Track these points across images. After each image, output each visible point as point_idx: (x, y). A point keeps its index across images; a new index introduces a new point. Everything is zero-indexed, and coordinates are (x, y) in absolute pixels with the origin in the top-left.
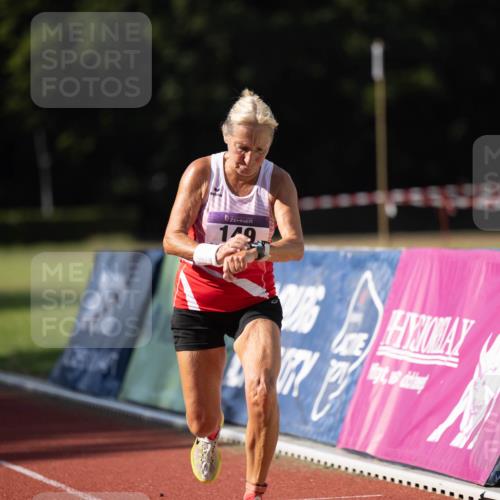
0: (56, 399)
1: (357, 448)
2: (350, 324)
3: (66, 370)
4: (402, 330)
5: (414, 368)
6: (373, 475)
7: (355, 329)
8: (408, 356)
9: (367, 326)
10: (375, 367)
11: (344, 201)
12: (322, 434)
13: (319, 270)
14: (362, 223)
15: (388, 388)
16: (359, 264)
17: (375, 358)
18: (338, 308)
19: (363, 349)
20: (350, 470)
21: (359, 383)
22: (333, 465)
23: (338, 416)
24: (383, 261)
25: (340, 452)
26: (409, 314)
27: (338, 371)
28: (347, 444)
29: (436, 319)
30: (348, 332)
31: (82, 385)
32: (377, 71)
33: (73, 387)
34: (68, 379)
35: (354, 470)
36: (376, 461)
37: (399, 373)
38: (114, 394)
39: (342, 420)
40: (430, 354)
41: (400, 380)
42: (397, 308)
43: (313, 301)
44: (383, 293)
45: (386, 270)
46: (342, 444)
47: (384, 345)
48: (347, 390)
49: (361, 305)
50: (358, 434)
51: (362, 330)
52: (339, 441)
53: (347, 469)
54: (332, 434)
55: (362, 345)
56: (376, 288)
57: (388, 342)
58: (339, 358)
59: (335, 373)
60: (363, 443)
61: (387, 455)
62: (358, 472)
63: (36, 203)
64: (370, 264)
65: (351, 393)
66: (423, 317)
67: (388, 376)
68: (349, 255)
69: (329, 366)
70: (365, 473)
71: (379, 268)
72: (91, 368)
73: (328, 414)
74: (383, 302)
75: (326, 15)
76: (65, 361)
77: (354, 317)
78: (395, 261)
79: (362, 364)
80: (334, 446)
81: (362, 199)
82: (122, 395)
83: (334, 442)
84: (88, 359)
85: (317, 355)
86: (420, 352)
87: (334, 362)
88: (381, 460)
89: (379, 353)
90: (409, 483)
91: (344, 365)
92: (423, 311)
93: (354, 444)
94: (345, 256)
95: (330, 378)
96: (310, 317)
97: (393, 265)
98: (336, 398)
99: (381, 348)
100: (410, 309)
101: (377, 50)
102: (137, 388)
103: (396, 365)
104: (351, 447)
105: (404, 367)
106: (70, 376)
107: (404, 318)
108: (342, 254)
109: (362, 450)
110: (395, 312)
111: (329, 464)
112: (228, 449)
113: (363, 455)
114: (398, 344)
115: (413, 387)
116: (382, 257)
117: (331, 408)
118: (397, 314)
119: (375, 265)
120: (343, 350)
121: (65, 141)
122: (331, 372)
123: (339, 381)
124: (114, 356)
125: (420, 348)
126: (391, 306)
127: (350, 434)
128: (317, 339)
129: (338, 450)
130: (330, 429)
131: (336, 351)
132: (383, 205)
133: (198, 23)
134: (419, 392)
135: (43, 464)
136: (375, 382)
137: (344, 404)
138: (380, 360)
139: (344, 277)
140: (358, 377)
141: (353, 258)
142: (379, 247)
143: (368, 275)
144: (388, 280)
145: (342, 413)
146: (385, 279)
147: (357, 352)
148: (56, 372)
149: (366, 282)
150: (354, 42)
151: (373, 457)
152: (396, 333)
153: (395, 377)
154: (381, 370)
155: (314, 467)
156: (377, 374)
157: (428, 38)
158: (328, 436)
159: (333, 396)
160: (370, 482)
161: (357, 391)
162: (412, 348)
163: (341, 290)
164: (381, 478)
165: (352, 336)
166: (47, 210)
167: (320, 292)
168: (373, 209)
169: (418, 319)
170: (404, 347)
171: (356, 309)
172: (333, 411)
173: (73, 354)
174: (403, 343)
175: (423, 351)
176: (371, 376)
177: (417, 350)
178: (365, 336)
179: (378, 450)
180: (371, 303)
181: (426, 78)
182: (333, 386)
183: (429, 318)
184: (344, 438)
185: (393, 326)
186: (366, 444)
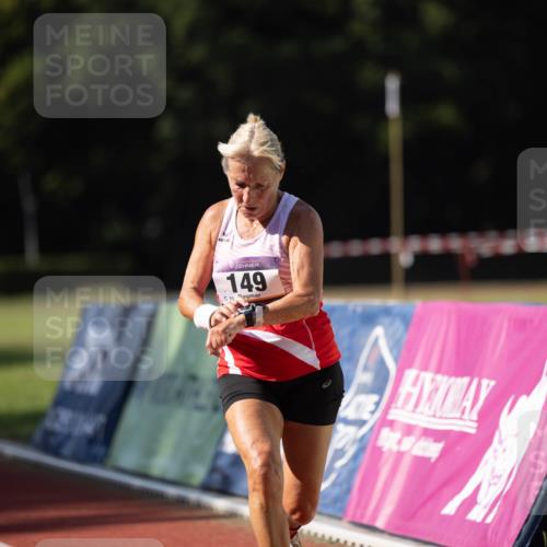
0: (37, 466)
1: (365, 521)
2: (359, 385)
3: (48, 434)
4: (416, 391)
5: (428, 433)
7: (365, 390)
8: (422, 420)
9: (378, 387)
10: (385, 432)
11: (355, 248)
12: (327, 505)
15: (400, 455)
16: (369, 319)
17: (386, 423)
18: (346, 367)
19: (373, 413)
20: (357, 546)
21: (368, 448)
22: (338, 540)
23: (345, 486)
24: (396, 315)
25: (347, 525)
26: (423, 374)
27: (345, 436)
28: (354, 516)
29: (452, 379)
30: (358, 392)
31: (67, 450)
32: (393, 106)
33: (56, 452)
34: (51, 444)
35: (361, 546)
36: (386, 536)
37: (412, 439)
38: (100, 460)
39: (349, 490)
40: (446, 418)
41: (413, 446)
42: (410, 366)
44: (395, 351)
45: (399, 326)
46: (349, 519)
47: (396, 408)
48: (355, 457)
49: (372, 364)
51: (372, 391)
52: (345, 513)
53: (353, 544)
54: (338, 505)
55: (372, 407)
57: (400, 404)
58: (347, 422)
59: (342, 438)
60: (371, 515)
61: (398, 529)
63: (20, 250)
64: (381, 319)
65: (359, 460)
66: (439, 377)
67: (400, 442)
68: (359, 310)
71: (392, 324)
72: (77, 432)
73: (333, 484)
74: (396, 360)
75: (337, 44)
76: (48, 424)
77: (364, 377)
78: (409, 316)
79: (372, 429)
80: (340, 519)
81: (375, 247)
82: (110, 462)
83: (340, 514)
84: (73, 423)
86: (434, 416)
87: (340, 427)
88: (392, 535)
89: (390, 418)
91: (352, 430)
92: (438, 371)
93: (362, 516)
94: (355, 311)
95: (336, 444)
97: (406, 319)
99: (392, 411)
100: (425, 368)
101: (393, 84)
102: (126, 454)
103: (409, 430)
104: (357, 520)
105: (417, 432)
106: (53, 441)
107: (417, 377)
108: (351, 308)
109: (371, 524)
110: (407, 372)
111: (334, 540)
112: (223, 521)
113: (371, 529)
114: (411, 406)
115: (427, 455)
116: (395, 311)
117: (338, 477)
118: (411, 374)
119: (387, 320)
120: (350, 413)
121: (52, 182)
122: (337, 437)
123: (346, 448)
124: (101, 419)
125: (435, 411)
126: (404, 365)
127: (357, 506)
129: (344, 523)
130: (337, 500)
131: (344, 415)
132: (397, 254)
133: (198, 53)
134: (433, 460)
135: (22, 538)
136: (385, 449)
137: (352, 473)
138: (391, 424)
139: (352, 334)
140: (367, 443)
141: (363, 312)
142: (392, 300)
143: (379, 331)
144: (401, 337)
145: (349, 482)
146: (398, 336)
147: (366, 416)
148: (38, 436)
150: (367, 74)
151: (381, 532)
152: (409, 395)
153: (407, 443)
154: (391, 435)
155: (318, 542)
156: (389, 440)
157: (450, 70)
158: (334, 508)
159: (339, 464)
161: (365, 458)
162: (426, 412)
163: (350, 348)
165: (362, 398)
166: (32, 257)
168: (386, 259)
169: (433, 380)
170: (419, 410)
171: (366, 368)
172: (339, 481)
173: (57, 416)
174: (416, 405)
175: (438, 414)
176: (380, 443)
177: (431, 413)
178: (375, 398)
179: (388, 523)
180: (382, 362)
181: (446, 114)
182: (340, 453)
183: (446, 378)
184: (351, 511)
185: (406, 388)
186: (375, 515)
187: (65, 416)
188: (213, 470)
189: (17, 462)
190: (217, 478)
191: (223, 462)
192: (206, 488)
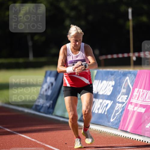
0: (34, 114)
1: (124, 130)
3: (37, 106)
4: (138, 94)
5: (141, 106)
6: (129, 138)
8: (140, 102)
9: (127, 93)
10: (130, 105)
11: (120, 56)
12: (114, 126)
13: (113, 76)
14: (126, 63)
15: (134, 112)
16: (125, 75)
17: (130, 103)
18: (119, 88)
19: (126, 100)
20: (122, 136)
21: (125, 110)
22: (117, 135)
23: (119, 120)
24: (132, 74)
25: (121, 131)
26: (140, 90)
27: (118, 106)
28: (121, 128)
29: (148, 91)
30: (121, 95)
31: (42, 110)
32: (130, 17)
33: (39, 111)
35: (124, 136)
36: (130, 134)
37: (137, 107)
38: (51, 113)
39: (120, 121)
40: (146, 102)
41: (137, 109)
42: (136, 88)
43: (111, 86)
44: (132, 84)
46: (120, 129)
48: (121, 112)
50: (125, 125)
51: (126, 95)
52: (119, 128)
53: (121, 136)
54: (117, 125)
55: (126, 99)
56: (130, 82)
57: (133, 98)
58: (119, 103)
59: (118, 107)
60: (126, 128)
61: (133, 132)
62: (125, 137)
63: (28, 56)
64: (128, 75)
65: (122, 113)
66: (144, 90)
67: (134, 108)
68: (122, 72)
69: (116, 105)
70: (127, 137)
71: (131, 76)
72: (44, 105)
73: (116, 120)
74: (132, 86)
77: (123, 90)
78: (136, 74)
79: (126, 104)
80: (117, 129)
81: (126, 55)
82: (54, 114)
83: (118, 128)
85: (112, 102)
86: (143, 101)
88: (132, 133)
89: (131, 101)
90: (140, 140)
91: (120, 105)
92: (144, 89)
93: (124, 128)
94: (121, 72)
95: (116, 109)
96: (110, 90)
97: (135, 75)
98: (118, 115)
99: (131, 100)
100: (140, 88)
101: (130, 10)
102: (58, 111)
103: (136, 105)
104: (122, 129)
105: (139, 105)
106: (38, 108)
107: (138, 90)
108: (120, 71)
109: (126, 130)
110: (136, 89)
111: (116, 135)
113: (126, 132)
114: (136, 99)
115: (141, 111)
116: (132, 72)
117: (117, 118)
118: (136, 90)
119: (130, 75)
120: (120, 100)
121: (36, 37)
123: (119, 110)
124: (51, 102)
125: (143, 100)
126: (134, 87)
127: (122, 126)
128: (112, 97)
129: (119, 130)
131: (118, 101)
132: (132, 57)
133: (76, 2)
134: (143, 113)
135: (30, 134)
136: (130, 110)
137: (121, 116)
138: (131, 103)
139: (120, 79)
140: (125, 108)
141: (123, 73)
142: (131, 70)
143: (128, 78)
144: (134, 80)
145: (120, 119)
146: (133, 79)
147: (124, 101)
148: (34, 107)
149: (127, 80)
151: (129, 132)
152: (136, 95)
153: (136, 109)
154: (131, 106)
155: (111, 135)
158: (116, 126)
159: (117, 114)
160: (128, 140)
161: (124, 112)
162: (141, 100)
163: (120, 83)
164: (132, 139)
165: (123, 96)
166: (31, 58)
167: (113, 83)
168: (129, 58)
169: (143, 91)
170: (139, 99)
171: (124, 88)
172: (117, 119)
174: (138, 98)
175: (144, 101)
176: (128, 108)
177: (142, 100)
178: (127, 96)
179: (131, 130)
180: (129, 86)
182: (117, 111)
183: (146, 91)
185: (135, 93)
186: (127, 128)
189: (28, 113)
192: (80, 121)
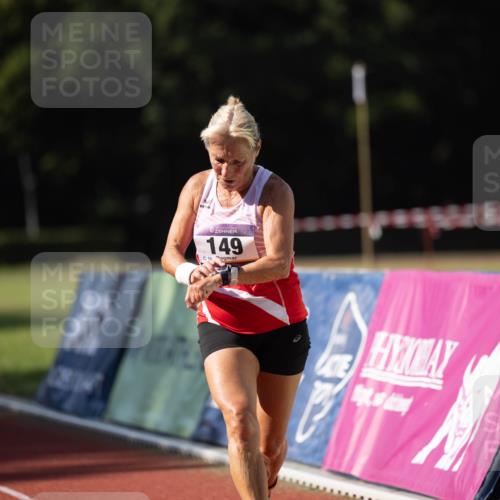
0: (41, 420)
1: (342, 470)
2: (334, 346)
3: (51, 390)
4: (386, 352)
5: (398, 390)
6: (358, 497)
7: (339, 350)
8: (393, 378)
9: (351, 348)
10: (359, 389)
12: (307, 456)
14: (346, 245)
15: (373, 410)
16: (342, 286)
17: (359, 380)
18: (322, 330)
19: (347, 371)
20: (336, 492)
21: (343, 404)
22: (318, 487)
23: (323, 438)
24: (367, 283)
25: (328, 474)
26: (392, 336)
27: (322, 393)
28: (332, 465)
29: (419, 341)
30: (333, 353)
31: (68, 405)
32: (359, 93)
33: (58, 406)
34: (53, 400)
35: (339, 492)
36: (361, 483)
37: (384, 395)
38: (99, 415)
39: (327, 442)
40: (415, 376)
41: (385, 401)
42: (380, 328)
44: (366, 316)
45: (369, 292)
46: (327, 467)
47: (368, 367)
48: (332, 412)
49: (345, 327)
51: (346, 352)
52: (323, 460)
53: (332, 490)
54: (317, 455)
55: (346, 366)
56: (360, 310)
57: (371, 364)
58: (324, 380)
59: (320, 395)
60: (348, 465)
61: (372, 477)
62: (343, 494)
63: (21, 224)
64: (353, 286)
65: (335, 414)
66: (407, 339)
67: (372, 398)
68: (333, 278)
70: (351, 495)
71: (363, 290)
72: (77, 388)
73: (313, 436)
74: (367, 323)
75: (307, 38)
76: (51, 381)
78: (378, 283)
79: (346, 386)
80: (319, 467)
81: (346, 222)
82: (108, 416)
83: (319, 464)
84: (73, 380)
86: (403, 374)
87: (318, 384)
88: (367, 482)
89: (363, 375)
91: (328, 387)
92: (406, 333)
93: (340, 465)
94: (329, 278)
95: (314, 399)
97: (376, 287)
98: (323, 419)
99: (364, 370)
100: (394, 330)
101: (359, 74)
102: (123, 408)
103: (380, 387)
104: (335, 468)
105: (388, 389)
106: (56, 397)
107: (387, 339)
108: (325, 276)
109: (347, 472)
110: (378, 334)
111: (314, 486)
112: (213, 470)
113: (348, 476)
114: (382, 366)
115: (397, 409)
116: (366, 279)
117: (317, 429)
118: (381, 336)
119: (358, 287)
120: (326, 372)
122: (315, 394)
123: (324, 403)
124: (99, 377)
125: (404, 370)
126: (375, 327)
127: (335, 456)
129: (323, 471)
130: (316, 451)
131: (320, 373)
132: (366, 229)
133: (180, 46)
134: (403, 414)
135: (28, 485)
136: (359, 404)
137: (329, 426)
138: (364, 381)
139: (327, 299)
140: (343, 398)
141: (336, 280)
142: (363, 269)
143: (351, 297)
144: (371, 302)
145: (326, 434)
146: (368, 301)
147: (341, 374)
148: (41, 392)
150: (335, 65)
151: (357, 479)
152: (380, 355)
153: (379, 399)
154: (365, 391)
155: (299, 488)
156: (362, 396)
157: (410, 62)
158: (314, 458)
159: (318, 417)
161: (341, 412)
162: (395, 369)
163: (325, 312)
164: (365, 499)
165: (337, 358)
166: (33, 230)
168: (357, 233)
169: (401, 341)
170: (389, 368)
171: (340, 331)
172: (318, 433)
173: (58, 374)
174: (387, 365)
175: (407, 372)
176: (355, 398)
177: (401, 371)
178: (349, 358)
179: (364, 472)
180: (354, 325)
181: (408, 101)
182: (317, 408)
183: (413, 340)
184: (329, 460)
185: (377, 348)
186: (351, 466)
187: (66, 374)
188: (202, 423)
189: (23, 417)
190: (206, 430)
191: (211, 416)
192: (196, 440)
